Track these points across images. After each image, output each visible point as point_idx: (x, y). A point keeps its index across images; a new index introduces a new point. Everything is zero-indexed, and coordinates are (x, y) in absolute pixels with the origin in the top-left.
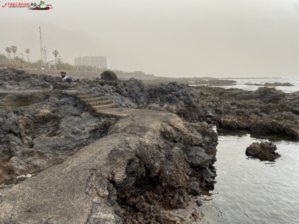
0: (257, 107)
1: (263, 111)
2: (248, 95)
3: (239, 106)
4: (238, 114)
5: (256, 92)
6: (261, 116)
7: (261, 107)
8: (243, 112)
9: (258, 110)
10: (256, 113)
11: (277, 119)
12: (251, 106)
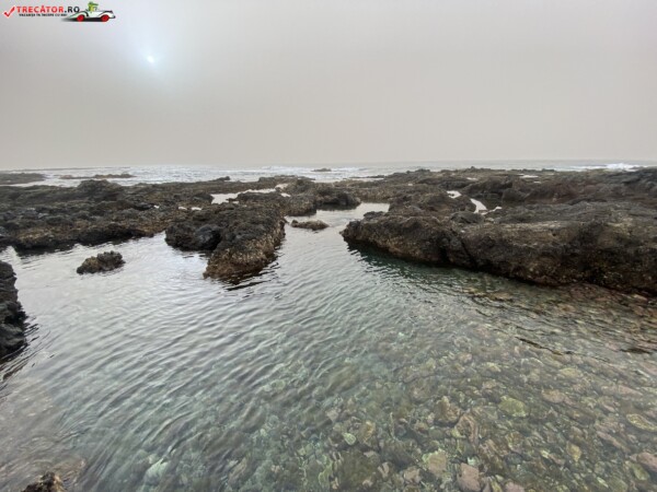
0: (83, 209)
1: (95, 214)
2: (67, 195)
3: (51, 212)
4: (51, 223)
5: (79, 188)
6: (93, 220)
7: (92, 208)
8: (59, 219)
9: (86, 213)
10: (84, 217)
11: (116, 220)
12: (73, 209)
